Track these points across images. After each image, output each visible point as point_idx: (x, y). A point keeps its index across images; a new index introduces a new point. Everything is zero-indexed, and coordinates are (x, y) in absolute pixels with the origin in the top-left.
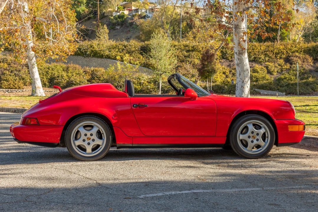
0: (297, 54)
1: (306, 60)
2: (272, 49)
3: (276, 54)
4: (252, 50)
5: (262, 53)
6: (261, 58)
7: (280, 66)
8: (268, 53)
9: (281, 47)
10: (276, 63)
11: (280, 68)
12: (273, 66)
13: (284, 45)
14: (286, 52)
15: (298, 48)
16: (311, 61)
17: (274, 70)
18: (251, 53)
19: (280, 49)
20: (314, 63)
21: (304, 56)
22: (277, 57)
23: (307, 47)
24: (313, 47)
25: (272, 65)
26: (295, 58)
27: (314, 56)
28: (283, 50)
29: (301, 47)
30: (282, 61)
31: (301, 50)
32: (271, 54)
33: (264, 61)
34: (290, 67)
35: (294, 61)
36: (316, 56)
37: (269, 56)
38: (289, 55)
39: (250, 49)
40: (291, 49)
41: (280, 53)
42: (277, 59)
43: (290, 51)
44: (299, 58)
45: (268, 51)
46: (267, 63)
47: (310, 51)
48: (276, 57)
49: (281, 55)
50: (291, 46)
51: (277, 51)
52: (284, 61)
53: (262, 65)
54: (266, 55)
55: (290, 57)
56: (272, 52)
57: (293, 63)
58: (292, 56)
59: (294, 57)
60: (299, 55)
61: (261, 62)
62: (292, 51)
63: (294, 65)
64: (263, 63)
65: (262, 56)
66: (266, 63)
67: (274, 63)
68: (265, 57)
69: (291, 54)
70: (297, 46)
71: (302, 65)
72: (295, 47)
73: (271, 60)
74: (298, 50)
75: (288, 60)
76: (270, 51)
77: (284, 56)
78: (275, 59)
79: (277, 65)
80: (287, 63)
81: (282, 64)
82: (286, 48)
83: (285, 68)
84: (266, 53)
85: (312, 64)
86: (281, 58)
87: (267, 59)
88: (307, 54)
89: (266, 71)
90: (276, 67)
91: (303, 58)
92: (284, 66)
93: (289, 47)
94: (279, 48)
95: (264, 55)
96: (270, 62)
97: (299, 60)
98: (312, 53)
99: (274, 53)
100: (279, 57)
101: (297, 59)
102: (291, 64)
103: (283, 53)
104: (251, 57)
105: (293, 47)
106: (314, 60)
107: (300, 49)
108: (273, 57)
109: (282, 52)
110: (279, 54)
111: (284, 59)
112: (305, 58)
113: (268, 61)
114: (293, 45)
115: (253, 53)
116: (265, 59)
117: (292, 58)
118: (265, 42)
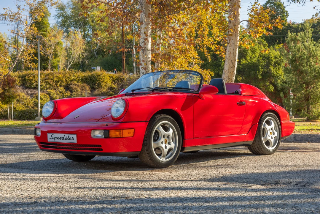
0: (75, 82)
1: (85, 88)
2: (52, 77)
3: (56, 82)
4: (33, 78)
5: (43, 80)
6: (42, 85)
7: (61, 94)
8: (48, 80)
9: (61, 76)
10: (57, 91)
11: (61, 95)
12: (55, 93)
13: (63, 74)
14: (65, 80)
15: (76, 77)
16: (88, 89)
17: (56, 97)
18: (32, 81)
19: (59, 78)
20: (91, 91)
21: (82, 84)
22: (58, 85)
23: (84, 76)
24: (89, 76)
25: (53, 92)
26: (75, 86)
27: (91, 85)
28: (63, 78)
29: (79, 76)
30: (62, 89)
31: (78, 79)
32: (52, 82)
33: (46, 88)
34: (71, 95)
35: (74, 89)
36: (92, 85)
37: (50, 83)
38: (69, 83)
39: (31, 76)
40: (69, 78)
41: (60, 81)
42: (58, 86)
43: (69, 80)
44: (78, 86)
45: (48, 79)
46: (49, 90)
47: (87, 80)
48: (56, 84)
49: (61, 83)
50: (70, 75)
51: (57, 80)
52: (64, 89)
53: (43, 92)
54: (47, 83)
55: (69, 85)
56: (52, 80)
57: (73, 90)
58: (72, 85)
59: (73, 85)
60: (78, 83)
61: (43, 89)
62: (71, 79)
63: (74, 93)
64: (44, 90)
65: (43, 83)
66: (47, 90)
67: (55, 90)
68: (46, 84)
69: (69, 82)
70: (75, 75)
71: (82, 92)
72: (73, 76)
73: (52, 87)
74: (76, 79)
75: (67, 88)
76: (50, 79)
77: (64, 84)
78: (56, 87)
79: (59, 93)
80: (67, 90)
81: (63, 91)
82: (65, 77)
83: (66, 95)
84: (46, 80)
85: (89, 91)
86: (61, 86)
87: (48, 86)
88: (85, 82)
89: (49, 98)
90: (57, 94)
91: (81, 86)
92: (66, 93)
93: (68, 75)
94: (59, 76)
95: (45, 83)
96: (51, 89)
97: (78, 88)
98: (89, 82)
99: (54, 81)
100: (59, 85)
101: (76, 87)
102: (71, 91)
103: (63, 82)
104: (32, 84)
105: (71, 75)
106: (91, 88)
107: (77, 77)
108: (53, 85)
109: (61, 80)
110: (58, 82)
111: (64, 86)
112: (83, 86)
113: (50, 88)
114: (71, 74)
115: (34, 81)
116: (46, 86)
117: (72, 86)
118: (44, 70)
